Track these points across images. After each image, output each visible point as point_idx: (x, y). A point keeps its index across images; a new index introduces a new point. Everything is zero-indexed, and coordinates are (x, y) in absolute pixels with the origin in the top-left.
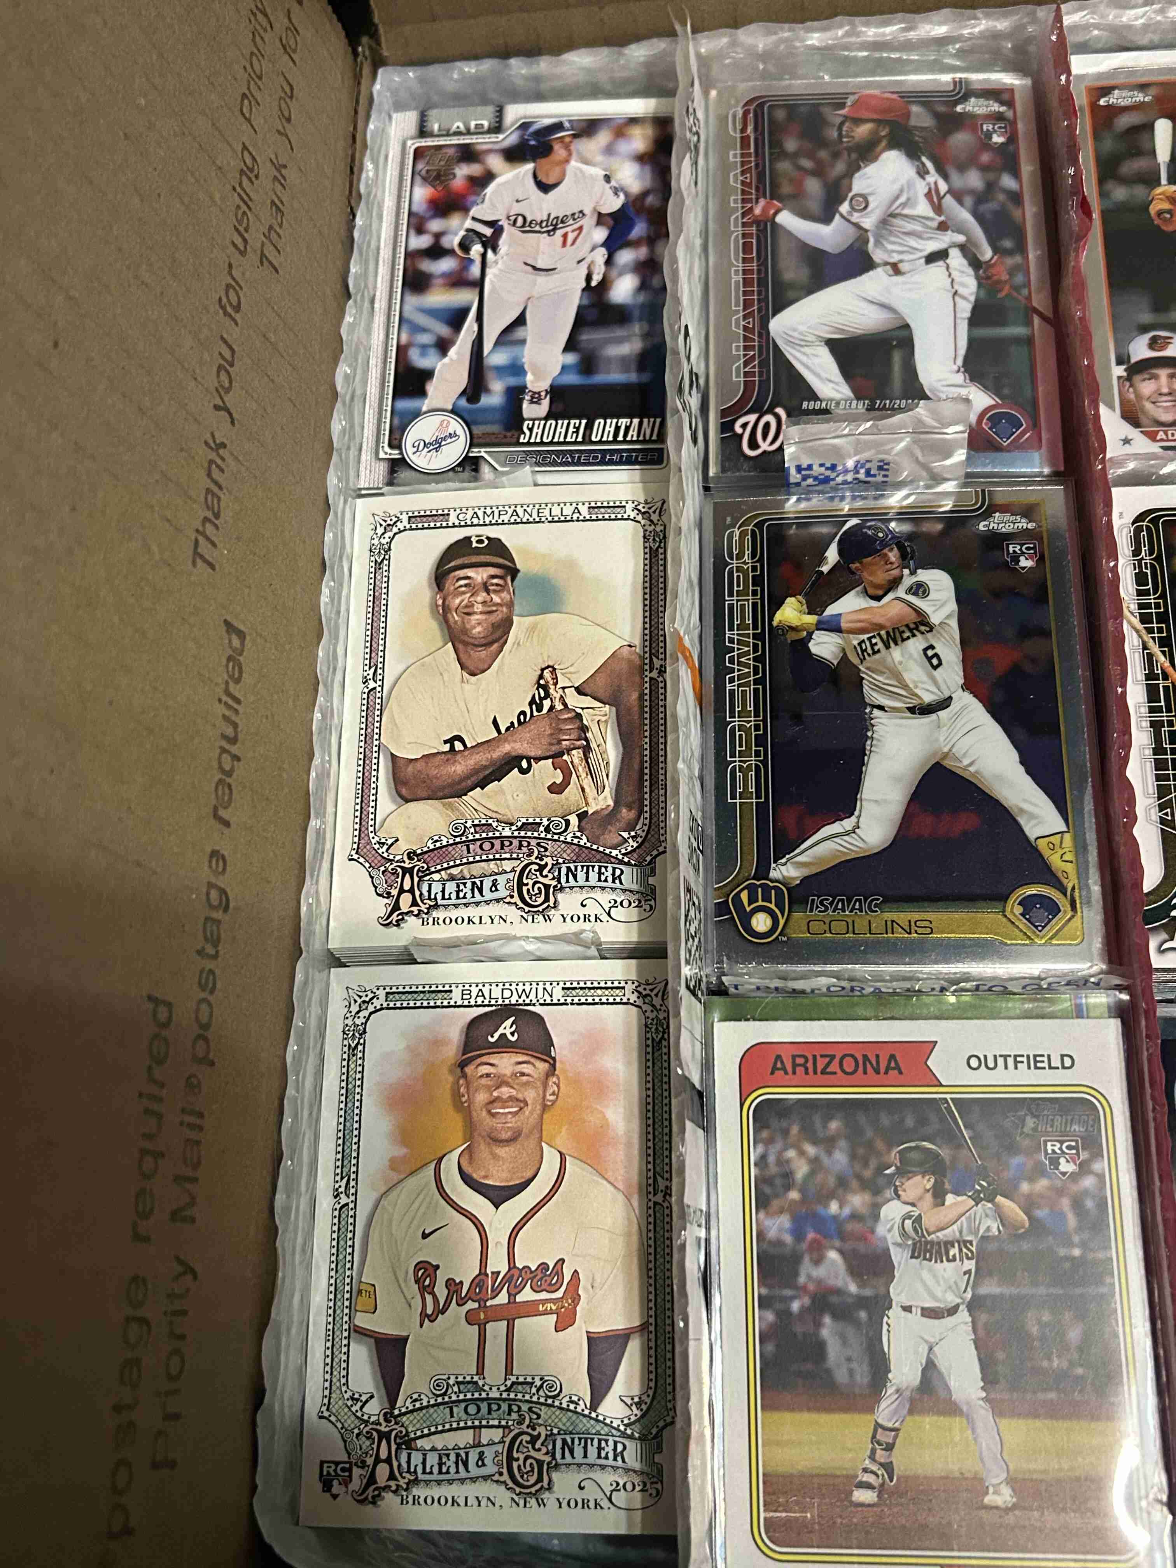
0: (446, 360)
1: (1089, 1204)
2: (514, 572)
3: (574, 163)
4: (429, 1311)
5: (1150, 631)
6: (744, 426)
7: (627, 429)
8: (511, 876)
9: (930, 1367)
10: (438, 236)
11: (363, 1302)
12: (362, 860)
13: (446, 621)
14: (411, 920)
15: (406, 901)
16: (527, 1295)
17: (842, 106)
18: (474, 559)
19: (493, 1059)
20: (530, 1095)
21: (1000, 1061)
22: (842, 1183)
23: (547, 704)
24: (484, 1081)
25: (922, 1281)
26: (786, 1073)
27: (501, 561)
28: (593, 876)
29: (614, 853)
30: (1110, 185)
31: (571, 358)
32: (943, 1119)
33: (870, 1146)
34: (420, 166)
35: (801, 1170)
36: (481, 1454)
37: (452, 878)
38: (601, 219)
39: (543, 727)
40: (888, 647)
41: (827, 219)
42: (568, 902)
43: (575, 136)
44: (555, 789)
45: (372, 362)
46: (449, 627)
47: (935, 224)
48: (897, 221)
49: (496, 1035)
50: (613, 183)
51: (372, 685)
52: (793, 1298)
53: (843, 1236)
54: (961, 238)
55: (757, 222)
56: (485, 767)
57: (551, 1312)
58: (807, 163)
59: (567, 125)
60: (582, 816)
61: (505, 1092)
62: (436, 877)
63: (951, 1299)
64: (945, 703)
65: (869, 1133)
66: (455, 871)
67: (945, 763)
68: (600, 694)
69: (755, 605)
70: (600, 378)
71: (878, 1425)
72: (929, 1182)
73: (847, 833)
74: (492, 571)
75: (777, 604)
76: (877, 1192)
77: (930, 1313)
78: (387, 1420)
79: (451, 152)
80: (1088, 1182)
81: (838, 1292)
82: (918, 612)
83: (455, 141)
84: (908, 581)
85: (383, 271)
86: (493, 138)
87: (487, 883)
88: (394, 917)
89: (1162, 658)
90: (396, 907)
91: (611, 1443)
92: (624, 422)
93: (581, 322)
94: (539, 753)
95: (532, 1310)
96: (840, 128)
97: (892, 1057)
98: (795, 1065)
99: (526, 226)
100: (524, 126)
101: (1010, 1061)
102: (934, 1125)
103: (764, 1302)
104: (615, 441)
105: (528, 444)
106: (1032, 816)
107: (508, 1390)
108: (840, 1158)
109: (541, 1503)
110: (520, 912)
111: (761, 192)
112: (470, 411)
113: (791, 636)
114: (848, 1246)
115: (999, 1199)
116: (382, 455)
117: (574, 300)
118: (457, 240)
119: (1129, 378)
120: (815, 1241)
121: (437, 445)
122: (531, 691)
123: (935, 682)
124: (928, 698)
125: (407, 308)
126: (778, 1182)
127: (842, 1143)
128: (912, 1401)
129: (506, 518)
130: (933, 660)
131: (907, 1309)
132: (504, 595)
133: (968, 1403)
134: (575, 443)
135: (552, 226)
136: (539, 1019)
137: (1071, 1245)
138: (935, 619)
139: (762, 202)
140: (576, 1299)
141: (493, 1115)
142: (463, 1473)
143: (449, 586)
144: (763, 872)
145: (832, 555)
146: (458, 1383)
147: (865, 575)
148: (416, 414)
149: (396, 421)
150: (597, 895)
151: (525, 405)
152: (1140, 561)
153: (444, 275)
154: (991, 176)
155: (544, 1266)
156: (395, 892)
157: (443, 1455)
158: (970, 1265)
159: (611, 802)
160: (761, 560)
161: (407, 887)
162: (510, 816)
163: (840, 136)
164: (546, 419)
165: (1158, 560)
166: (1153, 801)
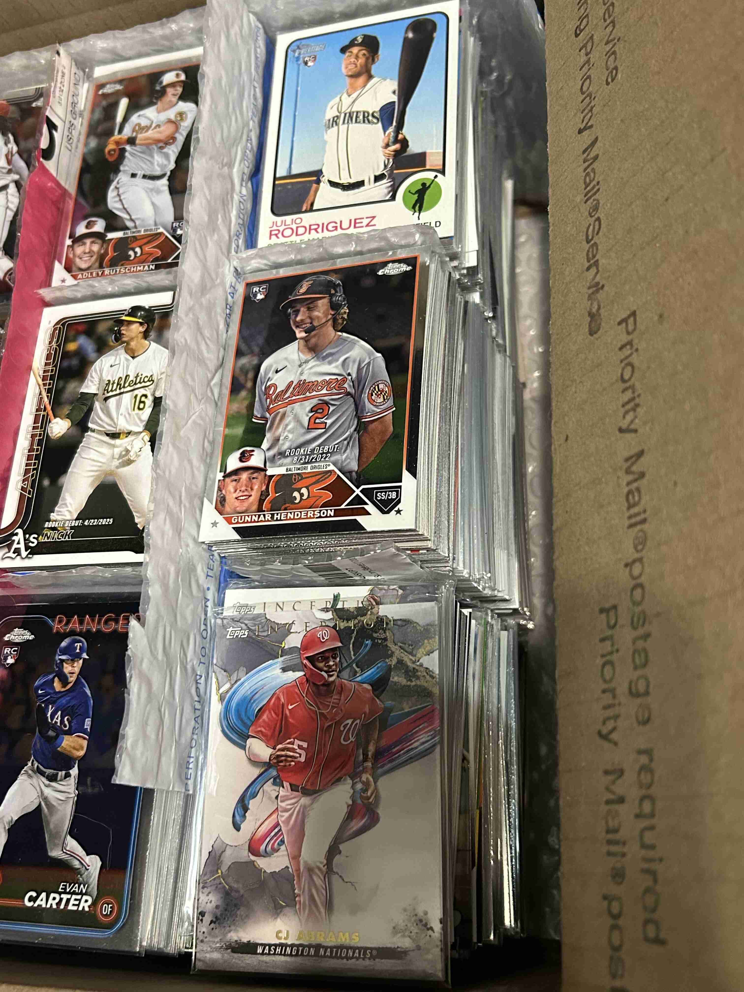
5: (44, 385)
30: (91, 138)
47: (6, 171)
54: (16, 177)
89: (46, 400)
119: (73, 246)
152: (51, 347)
165: (59, 346)
166: (21, 478)
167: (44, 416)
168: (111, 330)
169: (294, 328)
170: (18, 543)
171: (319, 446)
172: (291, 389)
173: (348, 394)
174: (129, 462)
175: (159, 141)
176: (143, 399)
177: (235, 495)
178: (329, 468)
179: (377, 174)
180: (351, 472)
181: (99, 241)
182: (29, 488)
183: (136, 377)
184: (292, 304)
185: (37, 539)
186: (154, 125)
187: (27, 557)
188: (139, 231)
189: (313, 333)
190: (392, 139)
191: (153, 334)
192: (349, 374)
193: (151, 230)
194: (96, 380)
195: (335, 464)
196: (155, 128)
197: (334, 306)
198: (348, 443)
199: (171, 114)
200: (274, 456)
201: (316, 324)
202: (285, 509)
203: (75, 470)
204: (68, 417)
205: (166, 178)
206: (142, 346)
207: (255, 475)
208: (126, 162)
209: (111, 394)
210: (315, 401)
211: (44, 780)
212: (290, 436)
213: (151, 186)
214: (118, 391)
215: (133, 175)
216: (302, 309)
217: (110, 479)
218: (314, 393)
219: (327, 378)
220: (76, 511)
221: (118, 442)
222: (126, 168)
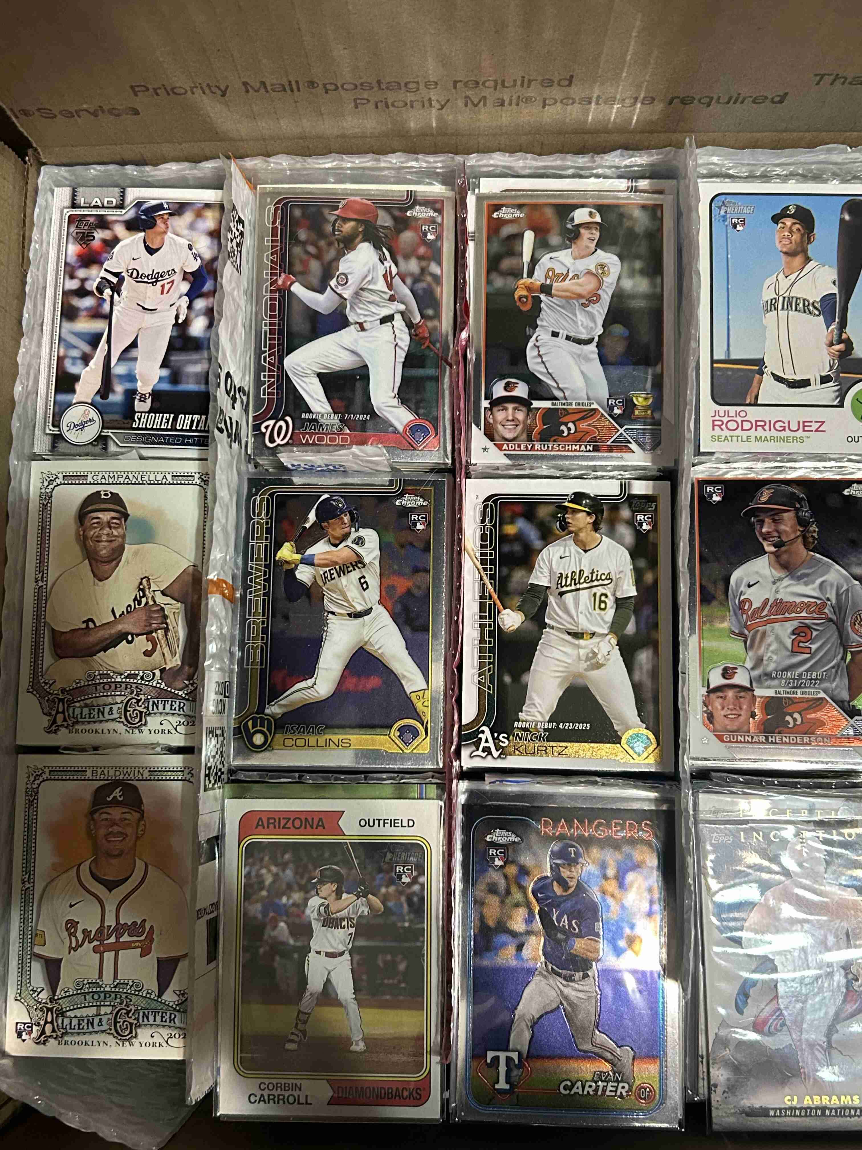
0: (88, 368)
1: (415, 899)
2: (126, 516)
3: (169, 234)
4: (74, 946)
5: (485, 570)
6: (267, 427)
7: (198, 422)
8: (120, 705)
9: (328, 982)
10: (83, 281)
11: (38, 940)
12: (35, 692)
13: (85, 545)
14: (63, 730)
15: (60, 718)
16: (125, 938)
17: (336, 208)
18: (103, 506)
19: (109, 810)
20: (129, 831)
21: (377, 822)
22: (290, 887)
23: (144, 600)
24: (104, 823)
25: (327, 939)
26: (264, 828)
27: (119, 508)
28: (168, 707)
29: (180, 693)
30: (494, 276)
31: (165, 372)
32: (344, 853)
33: (306, 867)
34: (72, 229)
35: (269, 880)
36: (100, 1020)
37: (86, 706)
38: (186, 276)
39: (142, 615)
40: (339, 576)
41: (321, 290)
42: (153, 722)
43: (171, 214)
44: (148, 654)
45: (42, 367)
46: (87, 549)
47: (387, 297)
48: (365, 294)
49: (111, 797)
50: (194, 251)
51: (40, 584)
52: (261, 947)
53: (287, 914)
54: (402, 307)
55: (279, 290)
56: (107, 639)
57: (138, 947)
58: (311, 249)
59: (166, 206)
60: (162, 671)
61: (116, 829)
62: (77, 704)
63: (341, 948)
64: (368, 612)
65: (305, 860)
66: (88, 702)
67: (365, 647)
68: (176, 595)
69: (266, 546)
70: (183, 387)
71: (299, 1012)
72: (334, 887)
73: (309, 688)
74: (113, 514)
75: (279, 546)
76: (307, 892)
77: (329, 955)
78: (51, 1002)
79: (92, 220)
80: (416, 888)
81: (284, 943)
82: (358, 555)
83: (94, 212)
84: (354, 535)
85: (49, 304)
86: (118, 212)
87: (107, 709)
88: (53, 728)
89: (490, 587)
90: (54, 722)
91: (168, 1014)
92: (196, 417)
93: (171, 348)
94: (138, 631)
95: (127, 946)
96: (334, 225)
97: (320, 819)
98: (268, 824)
99: (139, 278)
100: (139, 205)
101: (382, 822)
102: (339, 857)
103: (245, 949)
104: (190, 430)
105: (138, 429)
106: (409, 680)
107: (115, 987)
108: (289, 873)
109: (131, 1044)
110: (125, 727)
111: (283, 270)
112: (102, 405)
113: (286, 567)
114: (290, 920)
115: (370, 896)
116: (48, 431)
117: (167, 333)
118: (95, 285)
119: (491, 409)
120: (273, 917)
121: (82, 426)
122: (134, 593)
123: (364, 599)
124: (359, 608)
125: (63, 330)
126: (256, 887)
127: (291, 865)
128: (317, 999)
129: (122, 480)
130: (364, 585)
131: (318, 953)
132: (120, 530)
133: (346, 1001)
134: (166, 430)
135: (155, 279)
136: (135, 788)
137: (404, 921)
138: (367, 560)
139: (283, 275)
140: (152, 941)
141: (110, 841)
142: (91, 1029)
143: (87, 523)
144: (261, 710)
145: (312, 516)
146: (89, 983)
147: (330, 530)
148: (69, 405)
149: (57, 410)
150: (170, 718)
151: (136, 402)
152: (484, 526)
153: (87, 309)
154: (424, 264)
155: (134, 923)
156: (54, 713)
157: (80, 1020)
158: (352, 930)
159: (179, 663)
160: (271, 518)
161: (60, 710)
162: (120, 669)
163: (334, 230)
164: (149, 412)
165: (495, 526)
166: (476, 671)
167: (490, 605)
168: (554, 516)
169: (761, 540)
170: (487, 741)
171: (807, 671)
172: (768, 607)
173: (830, 620)
174: (598, 666)
175: (580, 296)
176: (603, 598)
177: (723, 713)
178: (819, 696)
179: (824, 374)
180: (843, 702)
181: (524, 409)
182: (488, 683)
183: (592, 573)
184: (754, 512)
185: (508, 738)
186: (571, 275)
187: (499, 756)
188: (570, 404)
189: (783, 549)
190: (835, 338)
191: (603, 527)
192: (828, 599)
193: (584, 404)
194: (546, 571)
195: (825, 692)
196: (573, 278)
197: (802, 522)
198: (837, 672)
199: (590, 263)
200: (760, 676)
201: (785, 539)
202: (779, 733)
203: (539, 669)
204: (520, 609)
205: (594, 344)
206: (595, 540)
207: (742, 694)
208: (543, 315)
209: (565, 589)
210: (795, 624)
211: (561, 980)
212: (775, 657)
213: (579, 352)
214: (573, 587)
215: (555, 334)
216: (767, 520)
217: (580, 681)
218: (793, 615)
219: (806, 600)
220: (548, 713)
221: (582, 642)
222: (545, 323)
